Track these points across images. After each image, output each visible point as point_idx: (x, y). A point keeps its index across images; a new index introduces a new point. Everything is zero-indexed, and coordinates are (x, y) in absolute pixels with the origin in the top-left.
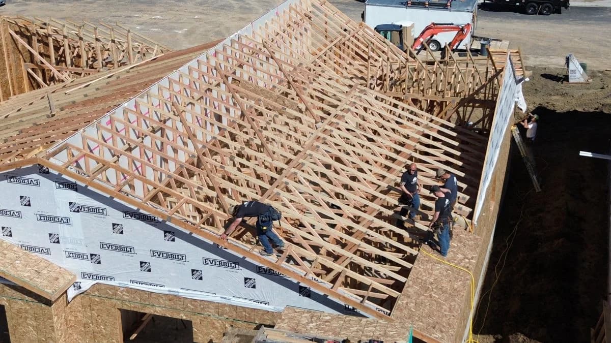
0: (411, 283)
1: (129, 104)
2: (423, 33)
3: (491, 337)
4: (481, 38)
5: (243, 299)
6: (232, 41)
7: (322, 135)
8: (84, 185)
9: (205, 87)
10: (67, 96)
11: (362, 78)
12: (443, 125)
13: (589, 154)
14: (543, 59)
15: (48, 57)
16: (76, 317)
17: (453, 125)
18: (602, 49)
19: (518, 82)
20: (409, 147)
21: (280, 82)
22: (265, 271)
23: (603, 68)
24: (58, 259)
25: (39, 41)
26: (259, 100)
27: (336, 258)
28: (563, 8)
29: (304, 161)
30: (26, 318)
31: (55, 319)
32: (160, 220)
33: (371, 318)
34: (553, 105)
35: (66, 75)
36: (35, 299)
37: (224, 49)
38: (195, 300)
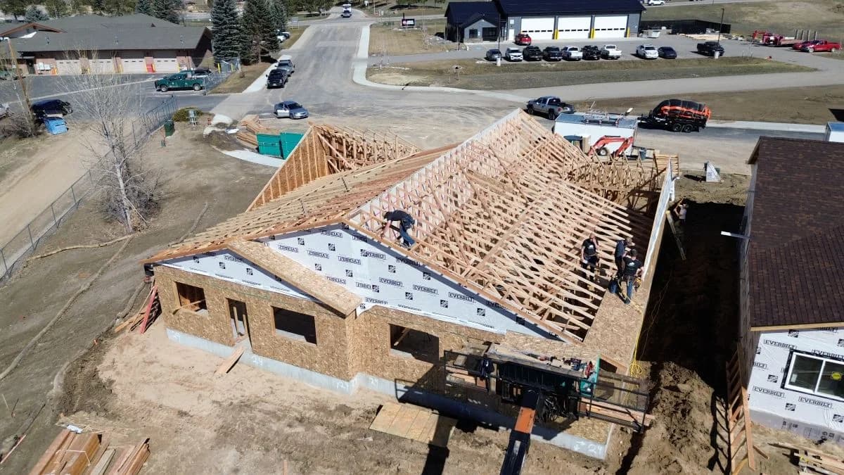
0: (597, 320)
1: (400, 185)
2: (598, 142)
3: (649, 363)
4: (639, 148)
5: (476, 323)
6: (467, 145)
7: (531, 211)
8: (371, 238)
9: (448, 175)
10: (356, 179)
11: (557, 173)
12: (617, 208)
13: (728, 234)
14: (686, 164)
15: (342, 152)
16: (360, 327)
17: (625, 209)
18: (731, 158)
19: (673, 179)
20: (593, 222)
21: (501, 173)
22: (493, 304)
23: (732, 173)
24: (350, 287)
25: (336, 141)
26: (487, 185)
27: (541, 298)
28: (700, 128)
29: (519, 229)
30: (328, 326)
31: (347, 327)
32: (421, 264)
33: (569, 343)
34: (695, 198)
35: (353, 164)
36: (335, 313)
37: (462, 149)
38: (442, 322)
